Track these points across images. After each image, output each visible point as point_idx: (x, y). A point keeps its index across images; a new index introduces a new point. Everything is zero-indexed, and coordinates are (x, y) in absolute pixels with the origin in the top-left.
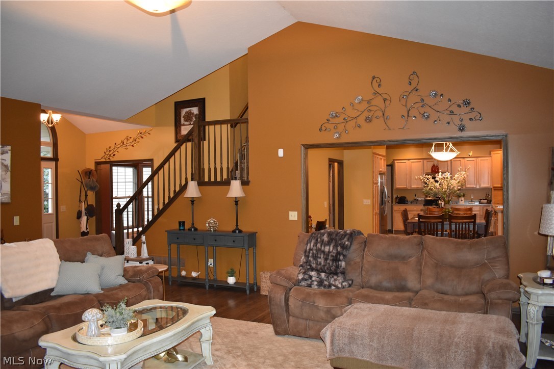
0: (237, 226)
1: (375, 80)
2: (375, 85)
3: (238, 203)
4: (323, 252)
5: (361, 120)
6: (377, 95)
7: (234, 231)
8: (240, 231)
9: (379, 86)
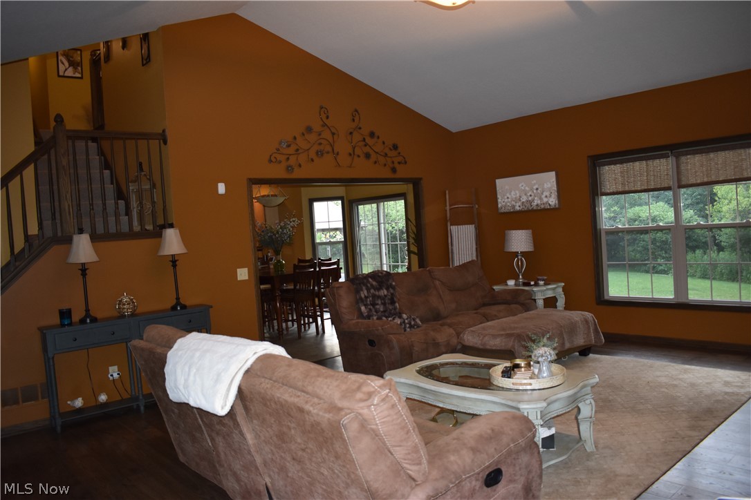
0: (178, 299)
1: (323, 109)
2: (324, 117)
3: (177, 263)
4: (379, 297)
5: (312, 154)
6: (326, 127)
7: (174, 308)
8: (184, 307)
9: (327, 117)
